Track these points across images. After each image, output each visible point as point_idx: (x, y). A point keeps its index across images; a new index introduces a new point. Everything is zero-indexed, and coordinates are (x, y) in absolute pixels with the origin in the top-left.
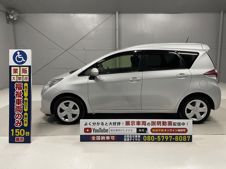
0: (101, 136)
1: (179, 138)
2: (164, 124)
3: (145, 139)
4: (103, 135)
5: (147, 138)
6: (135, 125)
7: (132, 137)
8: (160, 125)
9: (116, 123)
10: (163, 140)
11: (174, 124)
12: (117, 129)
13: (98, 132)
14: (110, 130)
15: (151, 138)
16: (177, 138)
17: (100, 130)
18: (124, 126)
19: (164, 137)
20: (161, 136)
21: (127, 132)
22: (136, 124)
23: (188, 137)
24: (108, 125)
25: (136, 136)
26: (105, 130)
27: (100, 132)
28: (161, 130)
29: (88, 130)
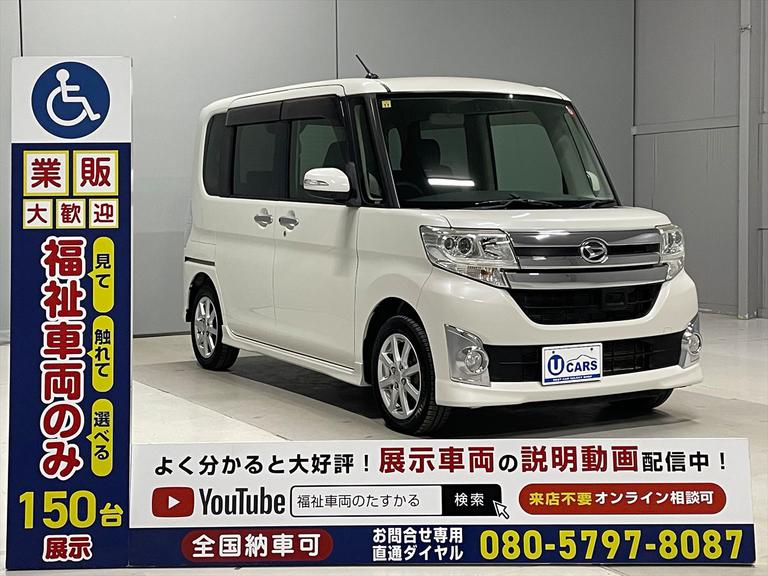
0: (244, 531)
1: (678, 544)
2: (593, 459)
3: (490, 550)
4: (255, 531)
5: (501, 544)
6: (432, 468)
7: (418, 536)
8: (570, 465)
9: (328, 457)
10: (589, 555)
11: (651, 463)
12: (336, 492)
13: (228, 512)
14: (295, 500)
15: (521, 544)
16: (671, 544)
17: (241, 501)
18: (375, 474)
19: (594, 534)
20: (578, 528)
21: (391, 509)
22: (437, 461)
23: (729, 534)
24: (287, 472)
25: (441, 535)
26: (269, 497)
27: (241, 512)
28: (575, 497)
29: (173, 502)
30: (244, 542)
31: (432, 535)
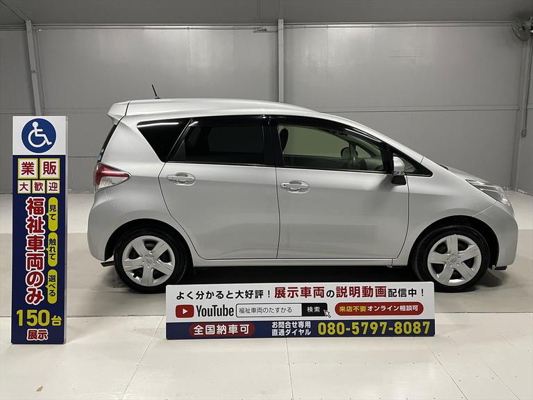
0: (216, 324)
1: (402, 328)
2: (367, 292)
3: (322, 331)
4: (221, 323)
5: (327, 328)
6: (297, 296)
7: (291, 325)
8: (357, 295)
9: (252, 291)
10: (364, 333)
11: (392, 293)
12: (256, 307)
13: (209, 316)
14: (238, 310)
15: (335, 328)
16: (400, 328)
17: (214, 311)
18: (273, 299)
19: (367, 324)
20: (360, 321)
21: (280, 314)
22: (299, 293)
23: (424, 323)
24: (234, 298)
25: (301, 325)
26: (227, 309)
27: (215, 315)
28: (359, 308)
29: (185, 311)
30: (216, 328)
31: (298, 325)
